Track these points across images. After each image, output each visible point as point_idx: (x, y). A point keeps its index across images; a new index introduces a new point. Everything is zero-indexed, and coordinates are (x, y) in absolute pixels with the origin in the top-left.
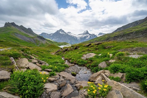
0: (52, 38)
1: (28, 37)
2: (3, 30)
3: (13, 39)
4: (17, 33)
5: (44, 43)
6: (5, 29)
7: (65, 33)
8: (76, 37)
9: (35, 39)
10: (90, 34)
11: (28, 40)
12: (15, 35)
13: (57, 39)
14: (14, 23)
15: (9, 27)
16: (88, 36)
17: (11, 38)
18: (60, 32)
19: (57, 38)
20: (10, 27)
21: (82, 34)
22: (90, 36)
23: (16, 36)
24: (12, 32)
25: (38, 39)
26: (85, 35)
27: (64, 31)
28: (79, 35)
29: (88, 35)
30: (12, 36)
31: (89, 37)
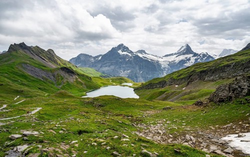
0: (100, 65)
1: (43, 70)
2: (5, 59)
3: (18, 76)
4: (26, 64)
5: (72, 80)
6: (8, 56)
7: (131, 52)
8: (158, 62)
9: (56, 73)
10: (195, 55)
11: (43, 75)
12: (22, 66)
13: (112, 67)
14: (23, 43)
15: (14, 53)
16: (189, 59)
17: (16, 75)
18: (120, 52)
19: (112, 65)
20: (17, 53)
21: (175, 54)
22: (196, 60)
23: (24, 68)
24: (18, 61)
25: (62, 73)
26: (182, 57)
27: (127, 48)
28: (167, 56)
29: (188, 56)
30: (16, 70)
31: (194, 61)
